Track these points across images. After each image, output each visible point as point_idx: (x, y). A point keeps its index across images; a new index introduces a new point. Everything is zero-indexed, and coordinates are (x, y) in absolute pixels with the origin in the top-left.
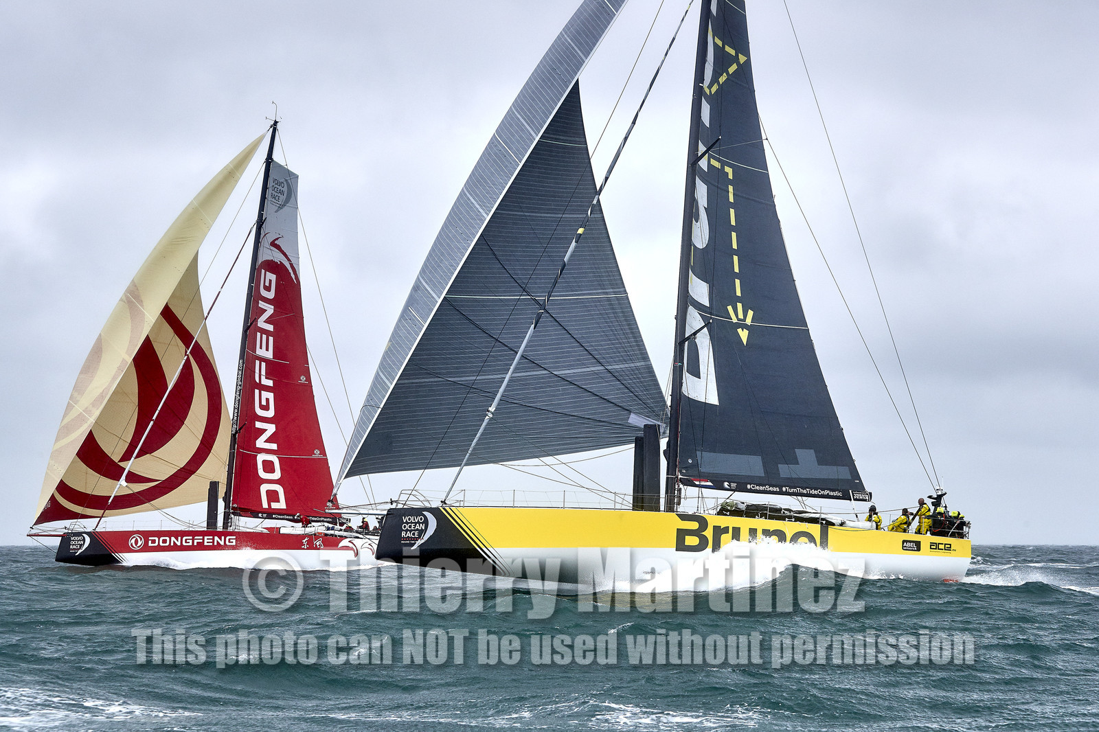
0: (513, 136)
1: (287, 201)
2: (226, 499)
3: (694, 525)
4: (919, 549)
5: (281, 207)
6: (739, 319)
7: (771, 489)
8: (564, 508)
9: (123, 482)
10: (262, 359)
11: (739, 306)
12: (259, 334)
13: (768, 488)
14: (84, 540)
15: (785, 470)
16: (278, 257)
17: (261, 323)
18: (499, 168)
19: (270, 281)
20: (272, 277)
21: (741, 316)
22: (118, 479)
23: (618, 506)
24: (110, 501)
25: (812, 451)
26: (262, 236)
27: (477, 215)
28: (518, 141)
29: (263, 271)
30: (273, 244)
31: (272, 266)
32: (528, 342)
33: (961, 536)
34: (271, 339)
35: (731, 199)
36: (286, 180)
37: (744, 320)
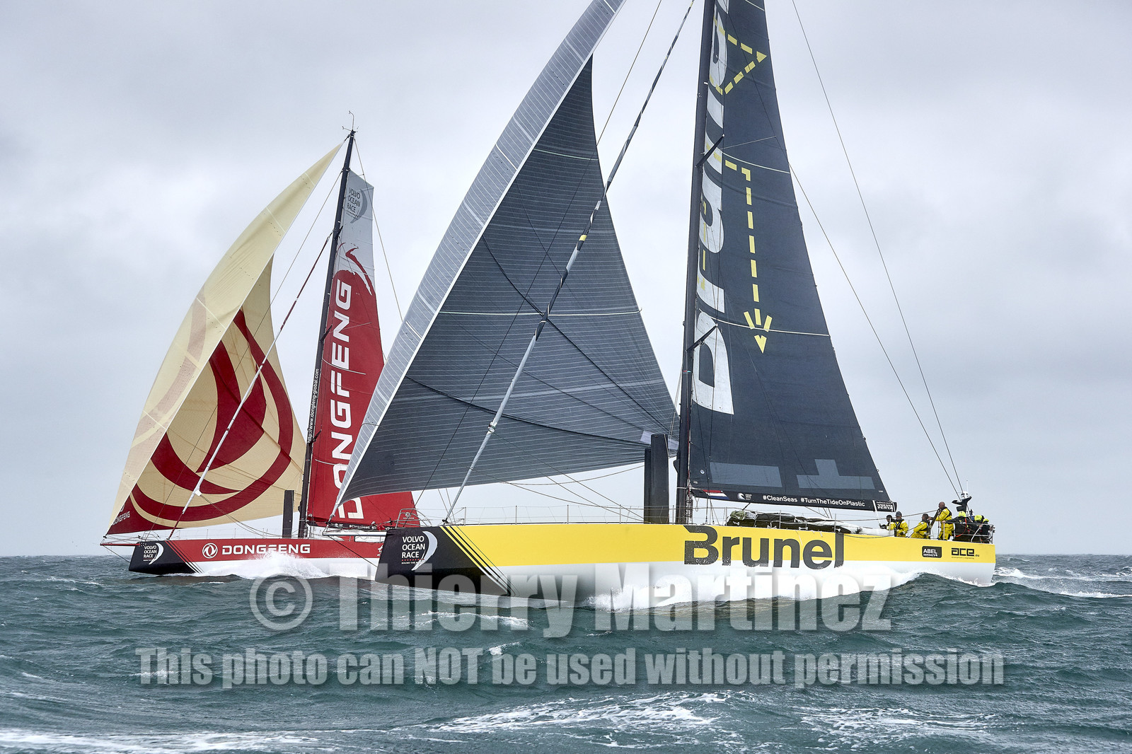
0: (510, 141)
1: (363, 211)
2: (301, 509)
3: (703, 537)
4: (940, 556)
5: (357, 218)
6: (756, 326)
7: (789, 500)
8: (568, 523)
9: (197, 491)
10: (337, 370)
11: (757, 312)
12: (334, 344)
13: (785, 499)
14: (158, 549)
15: (803, 481)
16: (354, 269)
17: (336, 333)
18: (496, 174)
19: (346, 291)
20: (347, 288)
21: (759, 322)
22: (192, 489)
23: (624, 519)
24: (184, 510)
25: (833, 462)
26: (338, 247)
27: (473, 224)
28: (515, 148)
29: (339, 281)
30: (348, 255)
31: (348, 277)
32: (530, 355)
33: (986, 541)
34: (347, 350)
35: (749, 202)
36: (362, 191)
37: (762, 326)
